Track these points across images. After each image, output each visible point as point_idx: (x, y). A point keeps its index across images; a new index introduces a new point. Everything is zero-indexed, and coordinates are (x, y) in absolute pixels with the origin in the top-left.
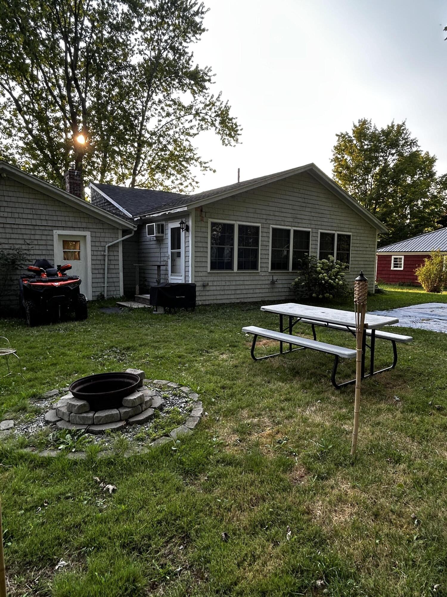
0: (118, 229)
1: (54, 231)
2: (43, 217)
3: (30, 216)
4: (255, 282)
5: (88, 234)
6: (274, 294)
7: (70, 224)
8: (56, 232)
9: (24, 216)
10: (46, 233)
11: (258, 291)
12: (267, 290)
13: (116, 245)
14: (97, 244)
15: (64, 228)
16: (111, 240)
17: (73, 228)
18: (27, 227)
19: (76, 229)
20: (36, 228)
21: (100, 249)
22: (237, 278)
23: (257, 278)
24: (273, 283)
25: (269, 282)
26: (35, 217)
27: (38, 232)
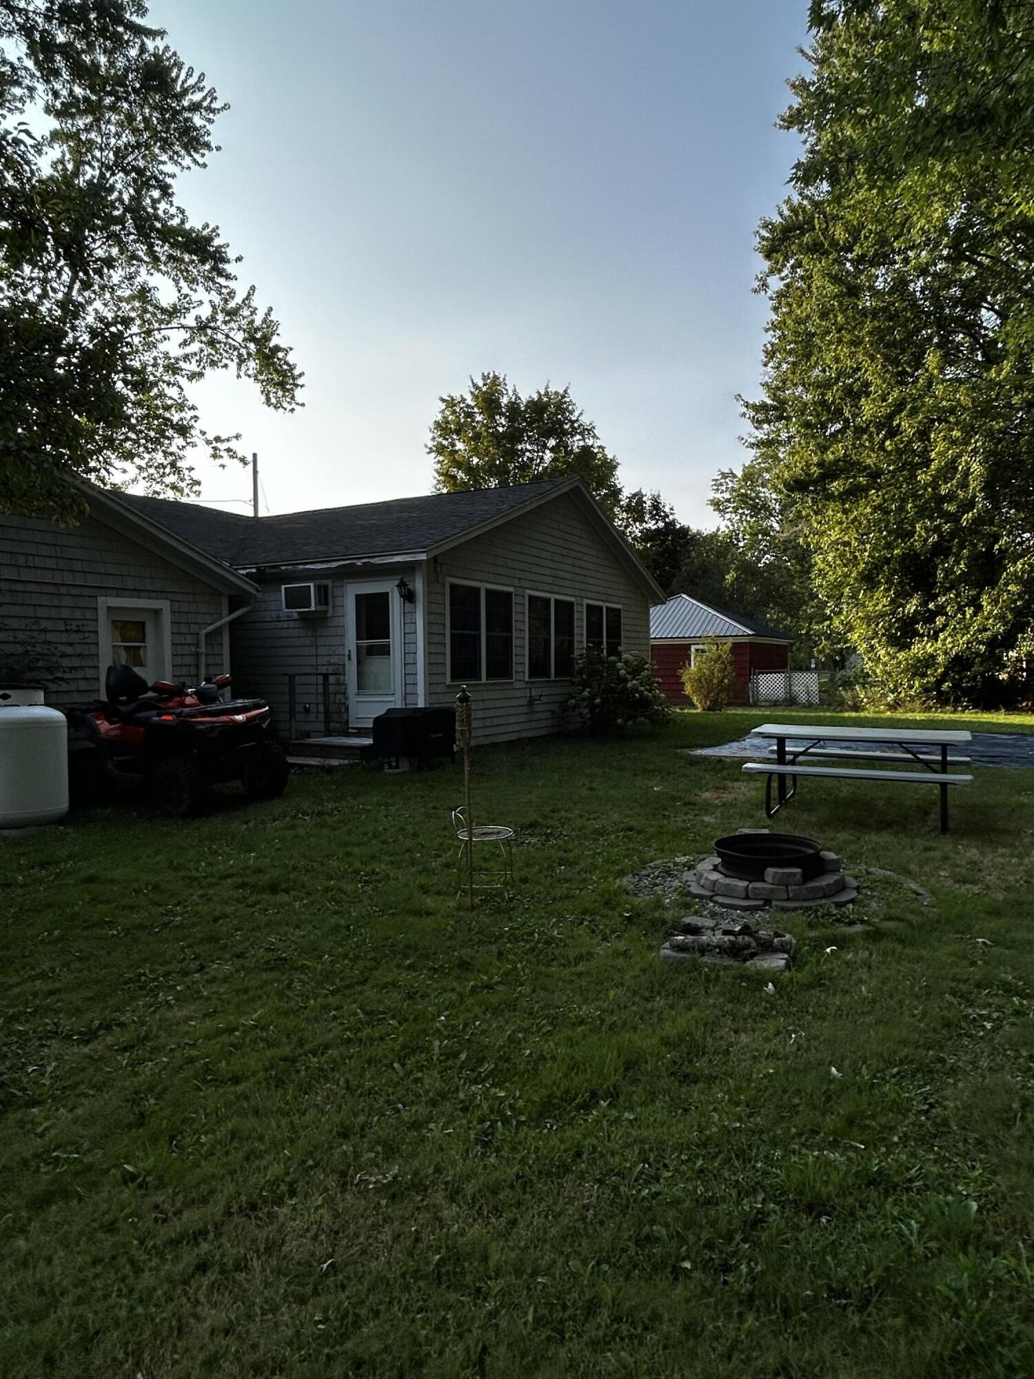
0: (220, 594)
1: (100, 599)
2: (78, 566)
3: (51, 563)
4: (509, 703)
5: (164, 605)
6: (534, 725)
7: (130, 583)
8: (106, 602)
9: (39, 562)
10: (82, 603)
11: (512, 720)
12: (523, 719)
13: (217, 632)
14: (184, 629)
15: (120, 591)
16: (208, 619)
17: (136, 592)
18: (45, 589)
19: (142, 594)
20: (63, 590)
21: (189, 639)
22: (486, 696)
23: (510, 694)
24: (531, 702)
25: (524, 701)
26: (62, 564)
27: (67, 601)
